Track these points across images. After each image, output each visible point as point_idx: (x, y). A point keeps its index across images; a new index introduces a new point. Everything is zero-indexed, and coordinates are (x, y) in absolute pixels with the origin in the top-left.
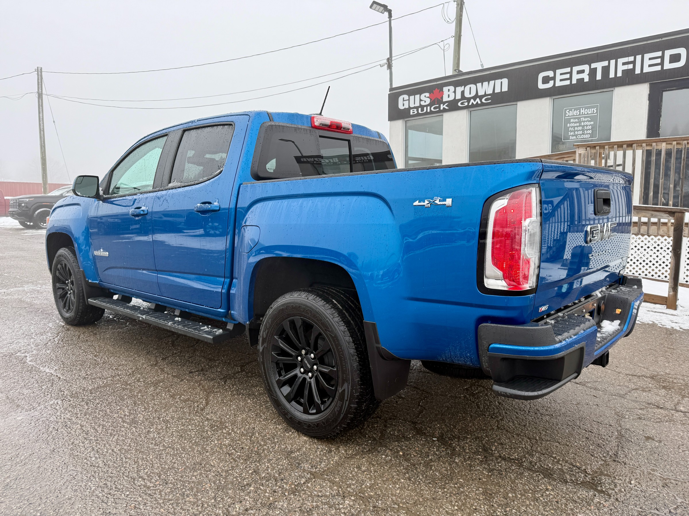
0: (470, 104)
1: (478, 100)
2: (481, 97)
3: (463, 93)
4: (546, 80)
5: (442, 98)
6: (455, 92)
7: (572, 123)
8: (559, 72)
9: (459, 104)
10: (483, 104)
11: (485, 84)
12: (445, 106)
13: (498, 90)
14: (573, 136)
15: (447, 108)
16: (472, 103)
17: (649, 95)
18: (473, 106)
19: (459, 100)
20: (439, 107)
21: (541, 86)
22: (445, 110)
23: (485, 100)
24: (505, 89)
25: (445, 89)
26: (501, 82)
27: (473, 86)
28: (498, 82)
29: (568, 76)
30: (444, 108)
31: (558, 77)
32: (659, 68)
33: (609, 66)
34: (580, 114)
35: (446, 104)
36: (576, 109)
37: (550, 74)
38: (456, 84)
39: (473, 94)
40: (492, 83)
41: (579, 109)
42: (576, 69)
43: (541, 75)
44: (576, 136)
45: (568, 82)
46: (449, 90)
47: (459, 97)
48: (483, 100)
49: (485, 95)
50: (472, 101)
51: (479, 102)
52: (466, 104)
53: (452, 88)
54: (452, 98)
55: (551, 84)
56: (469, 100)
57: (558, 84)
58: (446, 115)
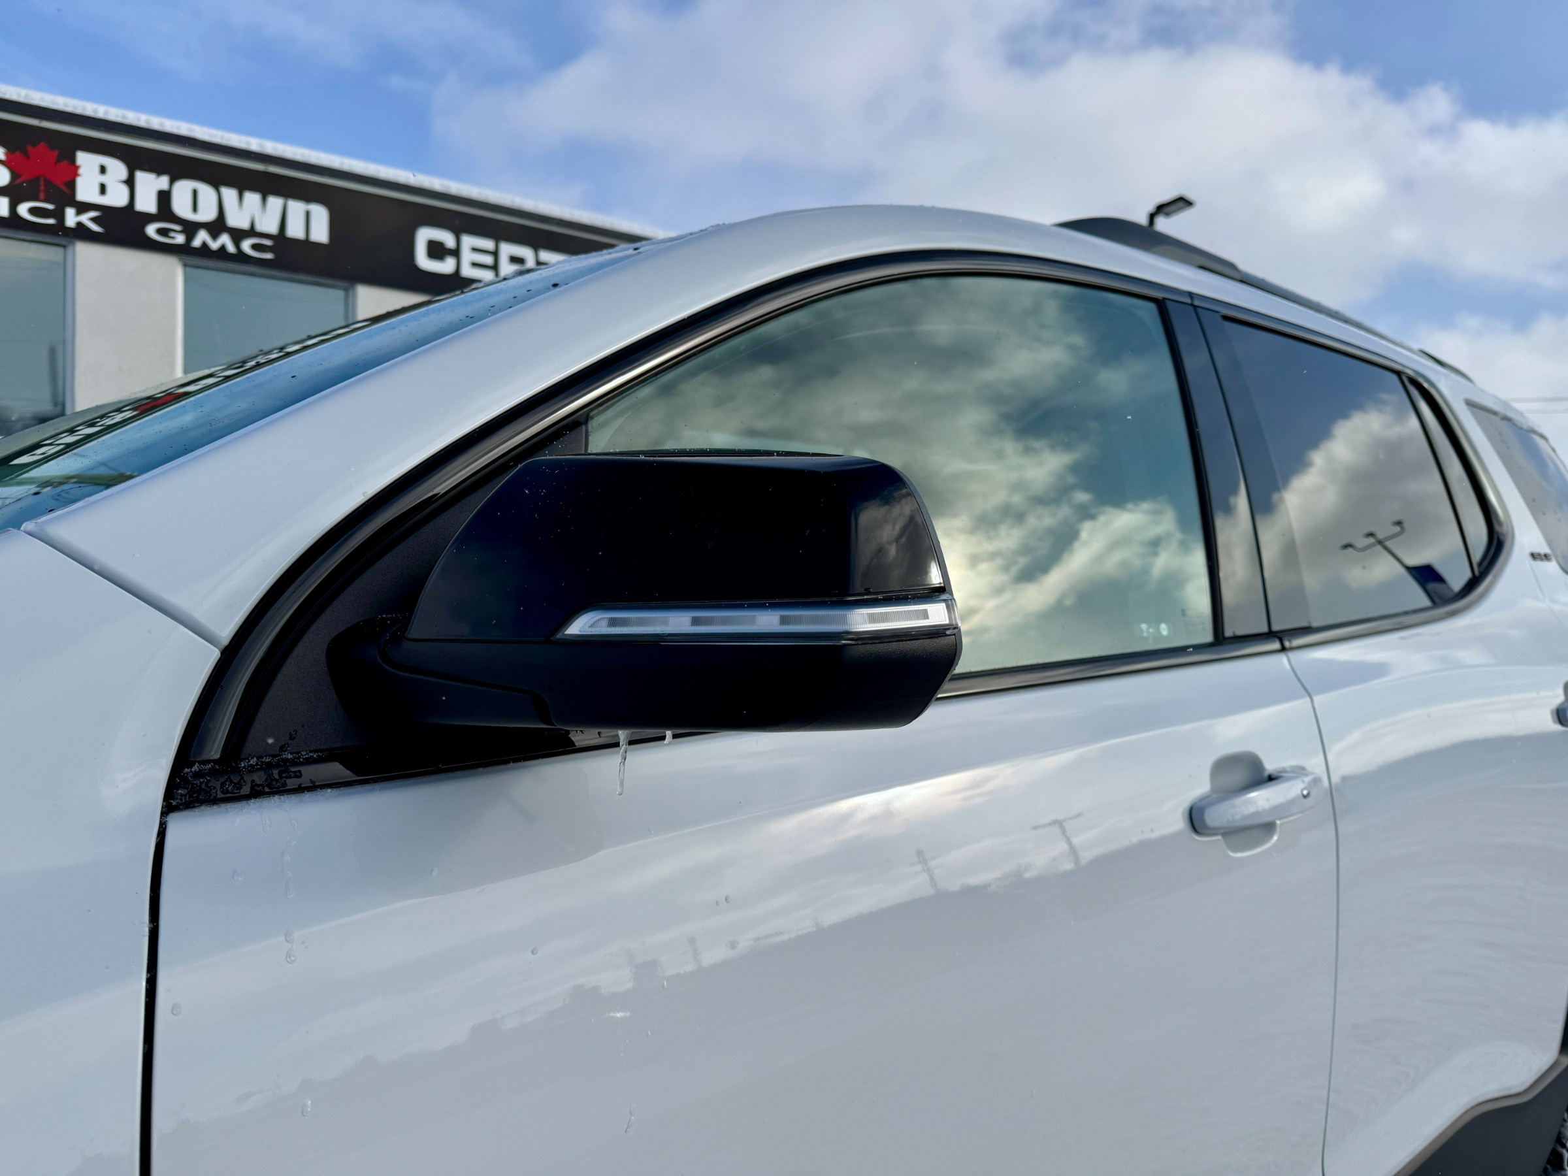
0: (197, 243)
1: (225, 240)
2: (238, 235)
3: (164, 198)
4: (437, 251)
5: (72, 186)
6: (130, 182)
8: (468, 241)
9: (151, 230)
10: (241, 257)
11: (252, 198)
12: (85, 218)
13: (295, 230)
15: (95, 228)
16: (204, 245)
18: (204, 249)
19: (148, 218)
20: (60, 215)
21: (424, 261)
22: (81, 233)
23: (255, 247)
24: (320, 233)
25: (87, 161)
26: (308, 214)
27: (207, 193)
28: (297, 208)
29: (488, 260)
30: (80, 224)
31: (467, 256)
35: (93, 214)
37: (447, 238)
38: (136, 160)
39: (207, 214)
40: (275, 203)
42: (508, 249)
43: (424, 235)
45: (488, 275)
46: (103, 170)
47: (147, 203)
48: (246, 245)
49: (252, 232)
50: (202, 237)
51: (231, 248)
52: (180, 239)
53: (118, 169)
54: (117, 197)
55: (446, 266)
56: (190, 228)
57: (467, 271)
58: (85, 252)
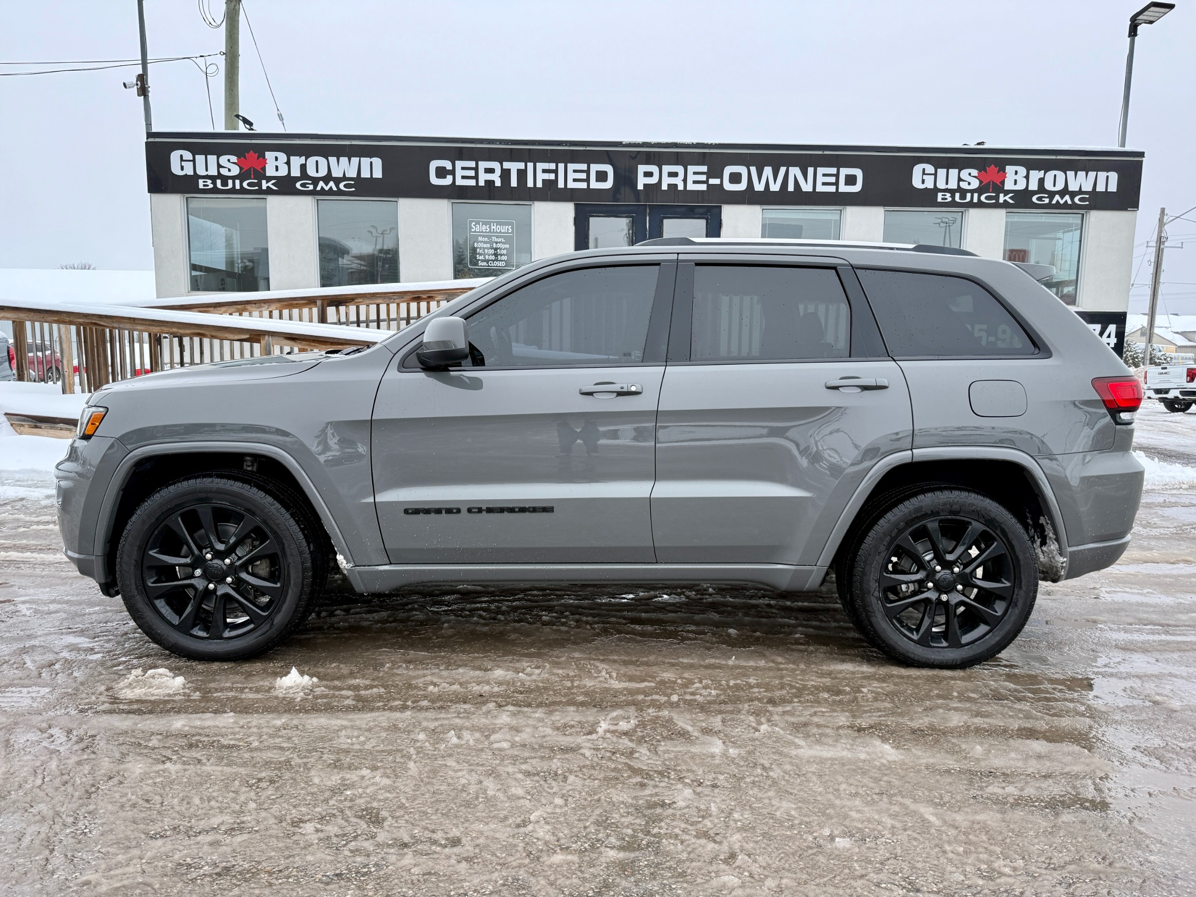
0: (319, 188)
1: (332, 184)
2: (337, 181)
3: (303, 167)
4: (441, 173)
5: (264, 169)
6: (288, 163)
7: (481, 242)
8: (459, 164)
9: (298, 185)
11: (344, 160)
12: (270, 184)
13: (365, 174)
14: (482, 261)
15: (274, 188)
16: (322, 187)
17: (575, 219)
18: (322, 192)
19: (297, 179)
21: (434, 180)
22: (269, 191)
24: (378, 174)
26: (371, 163)
28: (366, 161)
29: (472, 173)
30: (268, 187)
31: (459, 173)
32: (583, 185)
33: (525, 170)
34: (490, 232)
35: (273, 181)
36: (485, 223)
37: (448, 165)
39: (323, 172)
40: (355, 160)
41: (489, 223)
42: (483, 165)
43: (434, 165)
44: (487, 261)
45: (472, 183)
46: (276, 159)
47: (295, 172)
48: (341, 186)
49: (345, 178)
50: (321, 184)
51: (335, 189)
52: (311, 187)
54: (283, 173)
55: (448, 181)
57: (460, 182)
58: (272, 200)
